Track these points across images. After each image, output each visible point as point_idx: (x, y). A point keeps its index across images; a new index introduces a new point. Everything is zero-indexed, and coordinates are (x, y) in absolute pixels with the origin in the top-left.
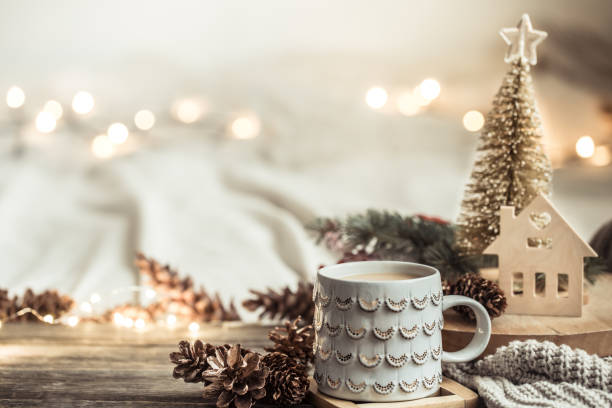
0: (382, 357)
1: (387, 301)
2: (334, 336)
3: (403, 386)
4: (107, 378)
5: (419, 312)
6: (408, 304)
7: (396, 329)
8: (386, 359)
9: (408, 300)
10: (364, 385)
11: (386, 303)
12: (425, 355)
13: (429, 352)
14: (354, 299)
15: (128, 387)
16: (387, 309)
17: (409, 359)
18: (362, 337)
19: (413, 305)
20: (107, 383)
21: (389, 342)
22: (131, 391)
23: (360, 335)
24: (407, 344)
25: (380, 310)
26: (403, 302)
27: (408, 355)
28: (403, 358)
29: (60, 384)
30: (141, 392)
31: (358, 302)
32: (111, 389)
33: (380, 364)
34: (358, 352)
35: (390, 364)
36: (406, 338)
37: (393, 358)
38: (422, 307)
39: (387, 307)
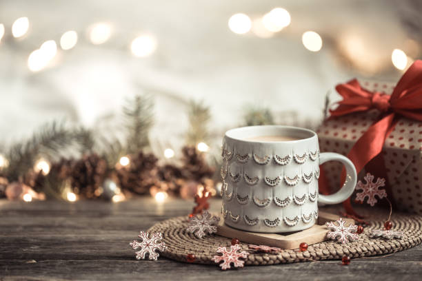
0: (271, 199)
1: (275, 157)
2: (236, 182)
3: (286, 221)
4: (74, 242)
5: (299, 165)
6: (291, 159)
7: (281, 178)
8: (273, 200)
9: (291, 156)
10: (256, 220)
11: (274, 158)
12: (304, 197)
13: (307, 196)
14: (250, 155)
15: (91, 249)
16: (275, 163)
17: (291, 201)
18: (256, 184)
19: (295, 160)
20: (74, 246)
21: (276, 188)
22: (94, 252)
23: (254, 182)
24: (290, 189)
25: (269, 163)
26: (287, 158)
27: (291, 198)
28: (287, 200)
29: (36, 247)
30: (102, 252)
31: (253, 157)
32: (77, 251)
33: (269, 205)
34: (253, 195)
35: (276, 205)
36: (289, 185)
37: (279, 200)
38: (302, 162)
39: (275, 161)
